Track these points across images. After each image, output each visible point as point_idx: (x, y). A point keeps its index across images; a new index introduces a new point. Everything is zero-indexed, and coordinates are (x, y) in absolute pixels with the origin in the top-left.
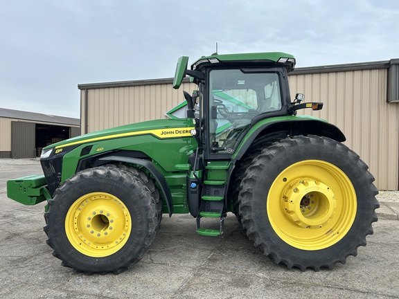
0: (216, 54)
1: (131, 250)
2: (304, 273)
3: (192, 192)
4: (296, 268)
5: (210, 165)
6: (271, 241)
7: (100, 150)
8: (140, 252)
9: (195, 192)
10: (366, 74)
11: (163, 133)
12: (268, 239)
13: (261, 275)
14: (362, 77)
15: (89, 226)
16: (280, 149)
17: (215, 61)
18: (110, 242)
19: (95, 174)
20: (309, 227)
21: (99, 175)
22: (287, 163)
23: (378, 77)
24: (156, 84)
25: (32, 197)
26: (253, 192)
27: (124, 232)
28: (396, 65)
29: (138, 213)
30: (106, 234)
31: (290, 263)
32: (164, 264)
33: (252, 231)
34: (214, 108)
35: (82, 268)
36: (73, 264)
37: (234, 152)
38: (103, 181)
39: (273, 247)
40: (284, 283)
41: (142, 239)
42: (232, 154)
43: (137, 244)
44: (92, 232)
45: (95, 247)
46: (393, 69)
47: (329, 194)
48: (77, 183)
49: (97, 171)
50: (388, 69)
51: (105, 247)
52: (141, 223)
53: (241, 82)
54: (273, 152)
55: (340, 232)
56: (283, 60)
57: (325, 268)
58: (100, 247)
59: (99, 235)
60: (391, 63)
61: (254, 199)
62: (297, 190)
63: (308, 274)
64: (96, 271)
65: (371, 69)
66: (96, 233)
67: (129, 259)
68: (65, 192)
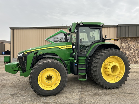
0: (82, 22)
1: (61, 87)
2: (112, 90)
3: (75, 67)
4: (110, 88)
5: (79, 58)
6: (103, 81)
7: (41, 53)
8: (63, 87)
9: (76, 67)
10: (111, 28)
11: (62, 47)
12: (102, 80)
13: (100, 91)
14: (110, 30)
15: (45, 80)
16: (105, 53)
17: (82, 24)
18: (52, 85)
19: (48, 62)
20: (113, 76)
21: (50, 62)
22: (107, 57)
23: (114, 30)
24: (41, 29)
25: (15, 71)
26: (98, 66)
27: (57, 81)
28: (120, 26)
29: (63, 74)
30: (51, 82)
31: (108, 87)
32: (68, 91)
33: (97, 78)
34: (81, 39)
35: (44, 94)
36: (41, 93)
37: (87, 54)
38: (51, 64)
39: (103, 83)
40: (108, 93)
41: (64, 83)
42: (86, 54)
43: (62, 85)
44: (47, 82)
45: (47, 87)
46: (119, 28)
47: (118, 66)
48: (42, 65)
49: (49, 61)
50: (117, 27)
51: (51, 87)
52: (64, 78)
53: (84, 31)
54: (103, 54)
55: (120, 77)
56: (101, 25)
57: (117, 88)
58: (49, 87)
59: (49, 83)
60: (118, 26)
61: (98, 68)
62: (109, 65)
63: (113, 90)
64: (49, 95)
65: (112, 27)
66: (48, 82)
67: (60, 90)
68: (38, 68)
